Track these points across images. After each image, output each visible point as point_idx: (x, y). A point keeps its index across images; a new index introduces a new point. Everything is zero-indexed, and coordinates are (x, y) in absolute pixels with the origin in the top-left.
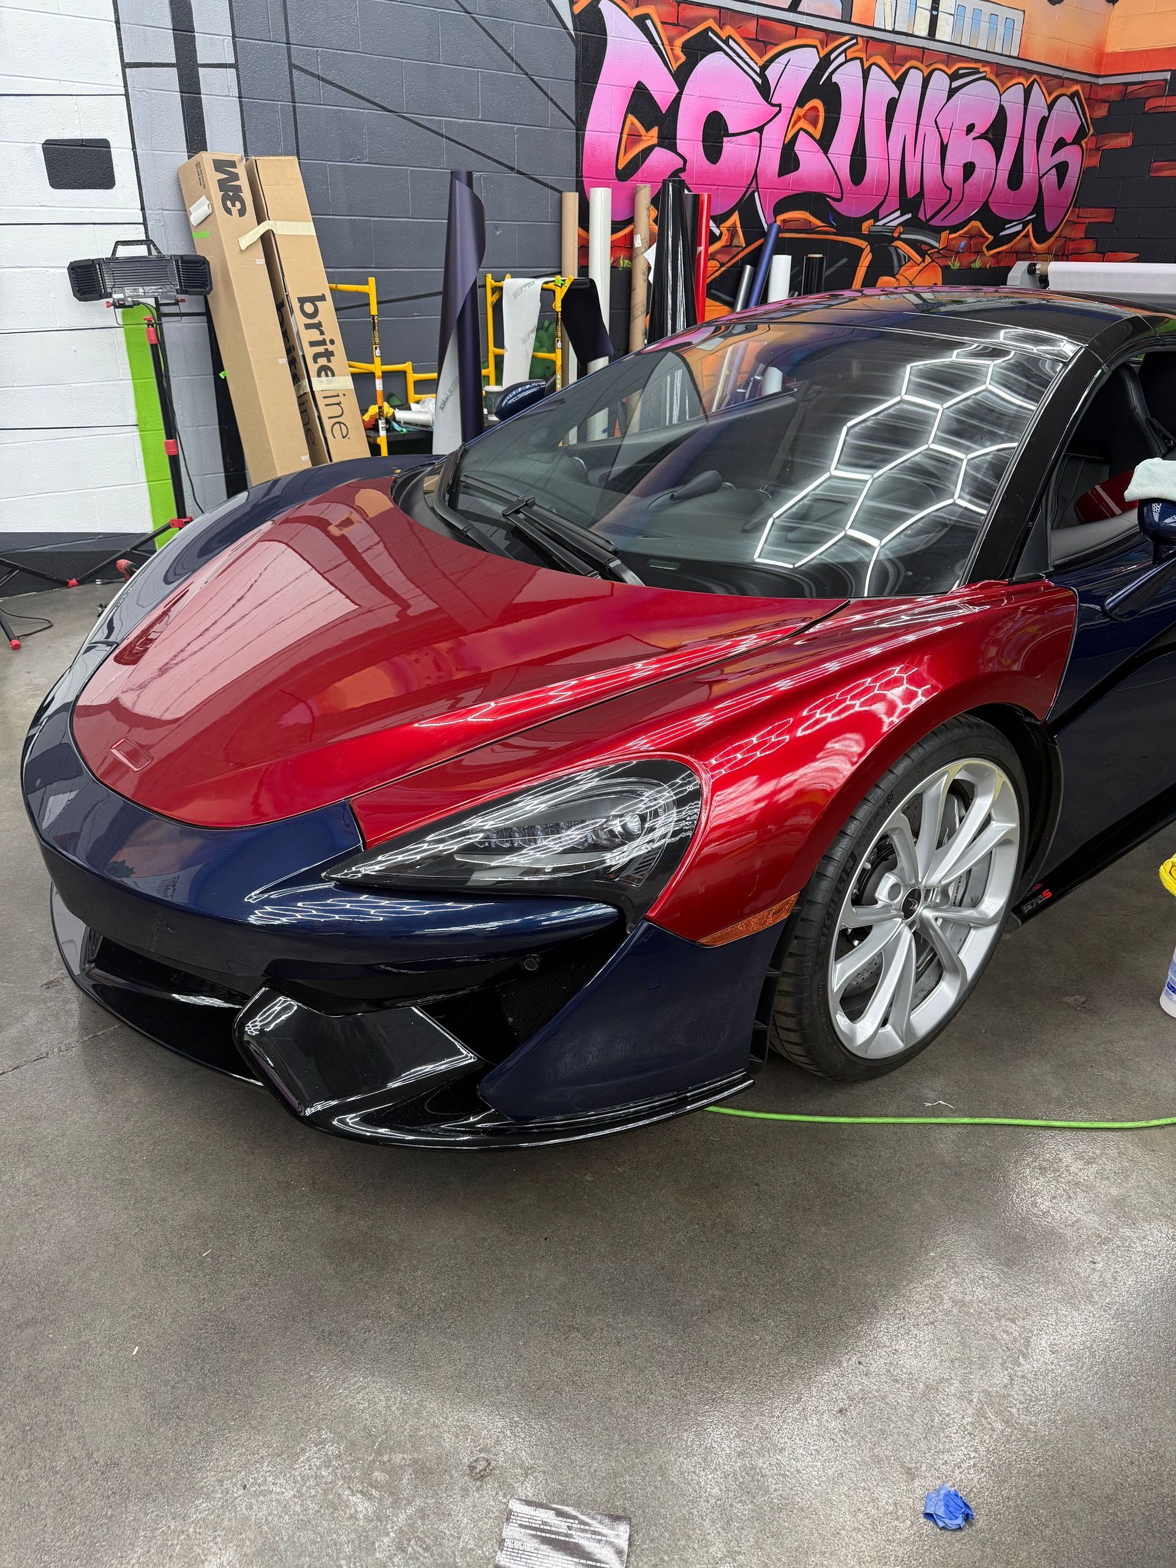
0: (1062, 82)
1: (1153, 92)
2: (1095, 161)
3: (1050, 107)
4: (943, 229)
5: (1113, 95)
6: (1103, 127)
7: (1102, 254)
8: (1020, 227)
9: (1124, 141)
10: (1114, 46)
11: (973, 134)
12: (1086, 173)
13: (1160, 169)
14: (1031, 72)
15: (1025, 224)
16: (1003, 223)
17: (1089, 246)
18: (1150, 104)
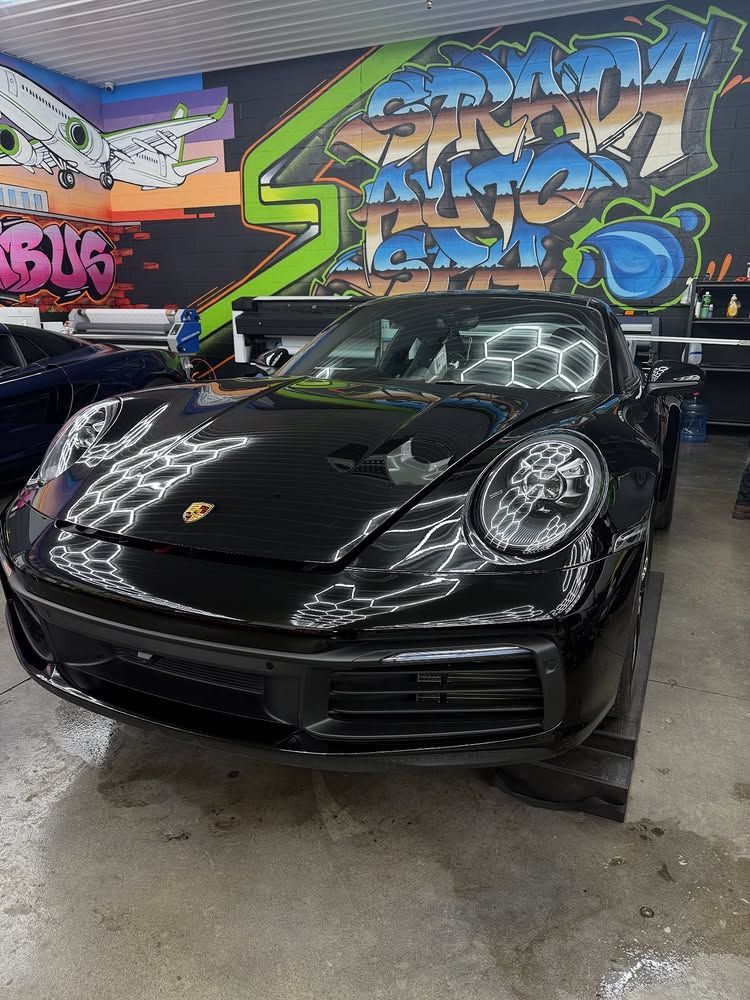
0: (86, 224)
1: (136, 230)
2: (120, 261)
3: (82, 236)
4: (22, 293)
5: (120, 231)
6: (121, 246)
7: (134, 305)
8: (79, 292)
9: (129, 252)
10: (115, 208)
11: (27, 248)
12: (118, 268)
13: (147, 266)
14: (62, 220)
15: (83, 291)
16: (66, 291)
17: (127, 301)
18: (136, 236)
